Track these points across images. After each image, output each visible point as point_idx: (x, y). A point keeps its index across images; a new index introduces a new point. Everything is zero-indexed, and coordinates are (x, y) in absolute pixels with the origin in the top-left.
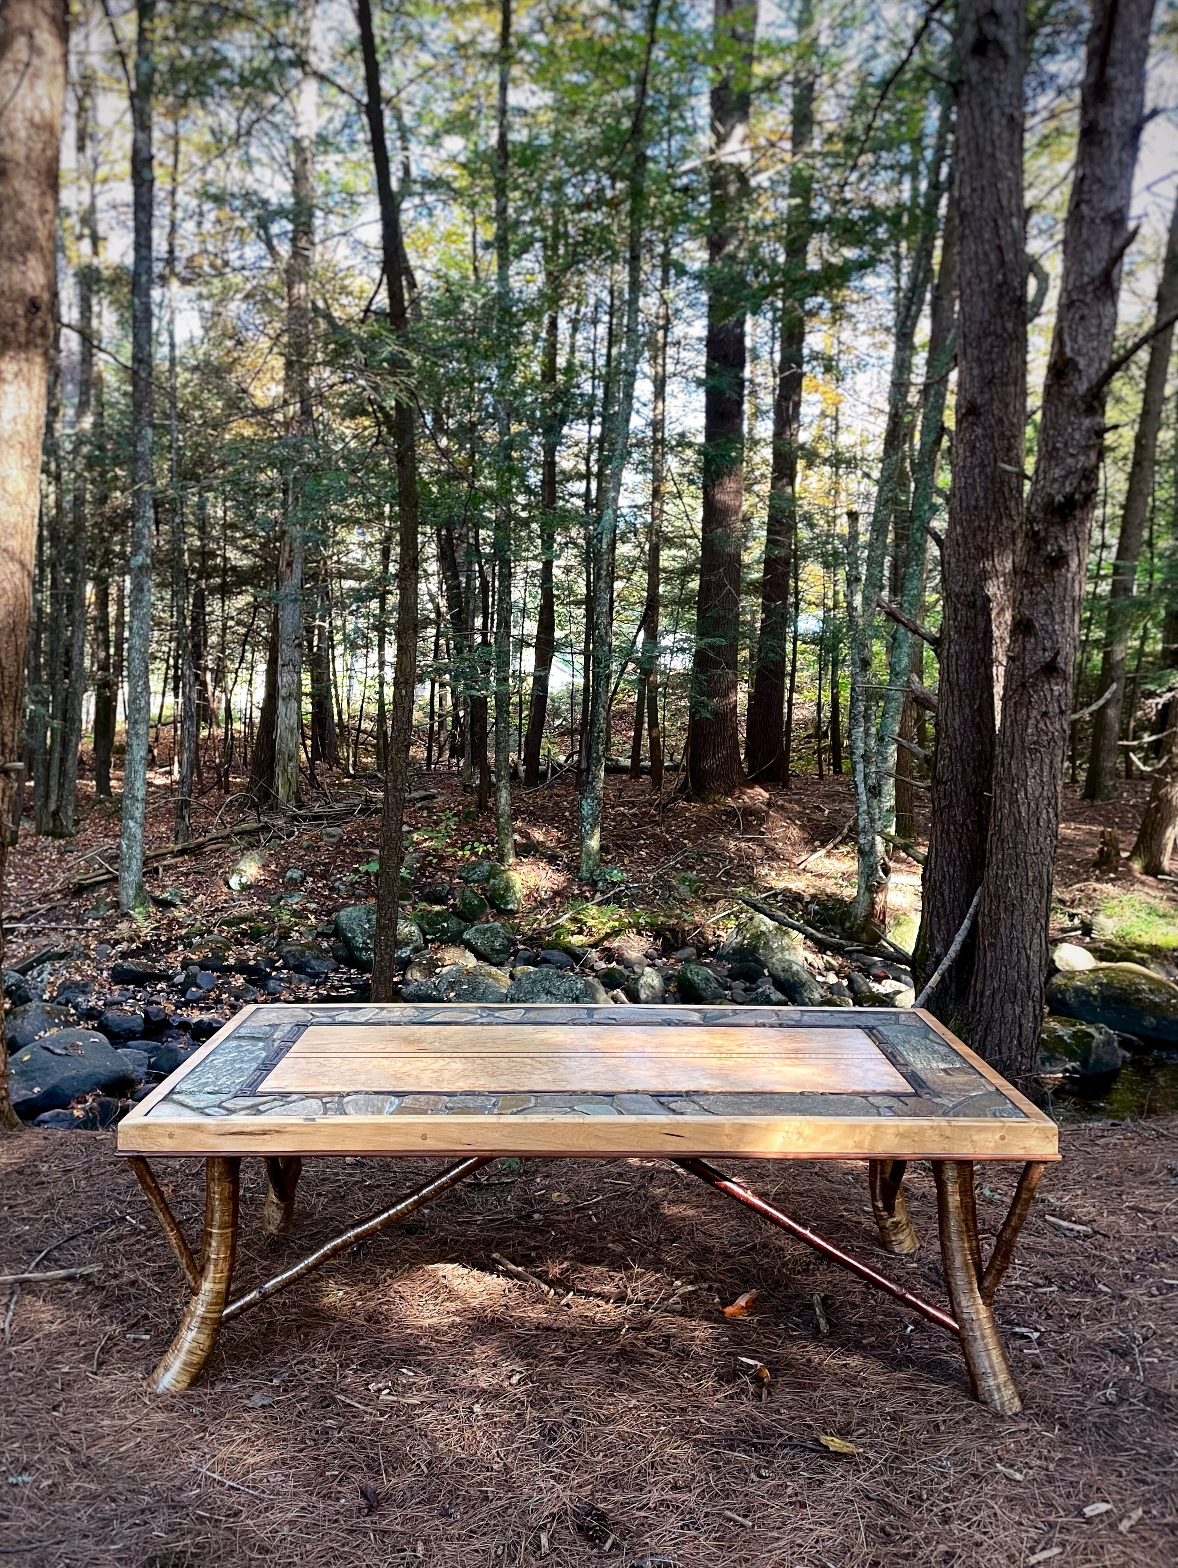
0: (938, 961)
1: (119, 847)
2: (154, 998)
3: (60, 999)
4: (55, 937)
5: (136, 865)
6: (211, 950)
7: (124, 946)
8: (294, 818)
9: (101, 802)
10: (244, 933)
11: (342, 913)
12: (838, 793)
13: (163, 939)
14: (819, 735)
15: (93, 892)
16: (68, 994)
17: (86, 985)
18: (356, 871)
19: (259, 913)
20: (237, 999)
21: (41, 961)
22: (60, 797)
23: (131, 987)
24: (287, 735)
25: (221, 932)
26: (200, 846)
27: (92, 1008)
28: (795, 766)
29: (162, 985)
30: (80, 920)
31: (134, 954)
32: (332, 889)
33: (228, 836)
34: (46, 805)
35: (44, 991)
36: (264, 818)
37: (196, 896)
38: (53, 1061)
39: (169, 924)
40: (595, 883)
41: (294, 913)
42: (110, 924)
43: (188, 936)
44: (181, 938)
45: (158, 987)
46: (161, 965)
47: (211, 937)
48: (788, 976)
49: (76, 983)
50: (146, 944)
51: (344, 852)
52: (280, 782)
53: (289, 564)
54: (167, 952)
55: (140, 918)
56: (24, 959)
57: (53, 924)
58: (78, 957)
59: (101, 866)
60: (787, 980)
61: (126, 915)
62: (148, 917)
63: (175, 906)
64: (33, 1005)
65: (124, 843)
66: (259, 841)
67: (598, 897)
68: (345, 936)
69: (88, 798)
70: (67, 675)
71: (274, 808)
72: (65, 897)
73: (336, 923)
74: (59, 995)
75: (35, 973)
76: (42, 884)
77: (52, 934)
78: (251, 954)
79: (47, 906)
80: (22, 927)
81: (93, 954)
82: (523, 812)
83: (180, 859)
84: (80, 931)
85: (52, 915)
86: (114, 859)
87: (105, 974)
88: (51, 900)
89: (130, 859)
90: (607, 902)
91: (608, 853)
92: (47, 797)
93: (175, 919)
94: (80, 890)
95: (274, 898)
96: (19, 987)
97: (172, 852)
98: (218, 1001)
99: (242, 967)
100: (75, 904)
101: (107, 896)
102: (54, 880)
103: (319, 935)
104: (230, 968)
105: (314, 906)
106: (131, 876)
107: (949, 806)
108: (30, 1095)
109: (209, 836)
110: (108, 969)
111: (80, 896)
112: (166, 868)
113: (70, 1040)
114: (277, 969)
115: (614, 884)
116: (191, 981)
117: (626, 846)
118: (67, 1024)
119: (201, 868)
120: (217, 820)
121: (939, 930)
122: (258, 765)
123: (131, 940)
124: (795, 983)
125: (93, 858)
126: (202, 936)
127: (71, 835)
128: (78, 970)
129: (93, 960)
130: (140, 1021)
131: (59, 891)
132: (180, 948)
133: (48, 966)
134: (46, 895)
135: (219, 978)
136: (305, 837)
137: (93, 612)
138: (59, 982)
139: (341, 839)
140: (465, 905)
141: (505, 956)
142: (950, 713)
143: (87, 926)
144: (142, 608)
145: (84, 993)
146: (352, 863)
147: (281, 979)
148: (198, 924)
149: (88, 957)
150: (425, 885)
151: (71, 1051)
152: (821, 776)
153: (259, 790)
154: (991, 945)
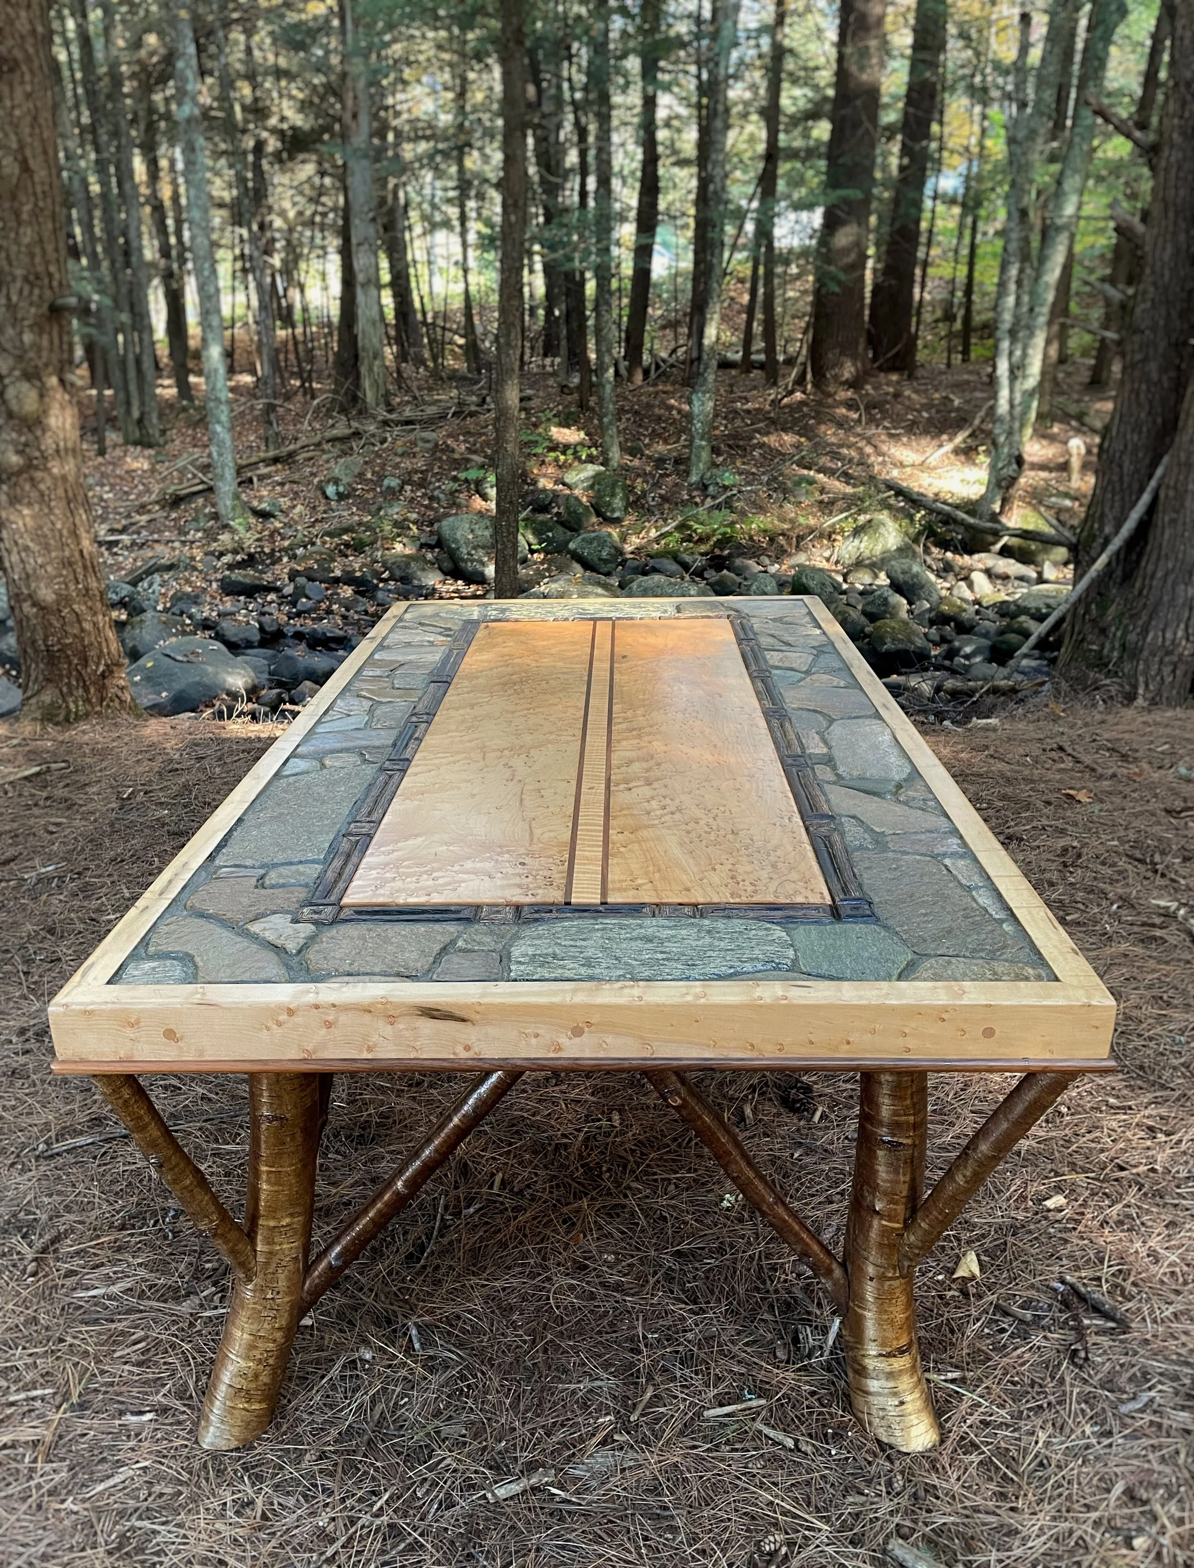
0: (1107, 541)
1: (210, 455)
2: (266, 609)
3: (174, 610)
4: (159, 548)
5: (229, 473)
6: (317, 561)
7: (226, 559)
8: (386, 423)
9: (184, 409)
10: (347, 545)
11: (444, 523)
12: (968, 382)
13: (267, 550)
14: (949, 317)
15: (190, 503)
16: (181, 605)
17: (197, 596)
18: (455, 479)
19: (360, 524)
20: (348, 610)
21: (149, 572)
22: (142, 404)
23: (242, 598)
24: (370, 329)
25: (324, 543)
26: (291, 454)
27: (206, 619)
28: (921, 356)
29: (271, 597)
30: (182, 532)
31: (241, 565)
32: (432, 498)
33: (319, 444)
34: (128, 412)
35: (157, 602)
36: (355, 424)
37: (294, 507)
38: (176, 668)
39: (272, 535)
40: (706, 487)
41: (396, 524)
42: (211, 536)
43: (291, 548)
44: (285, 550)
45: (269, 598)
46: (268, 577)
47: (314, 549)
48: (907, 578)
49: (188, 595)
50: (251, 556)
51: (440, 459)
52: (366, 383)
53: (355, 116)
54: (273, 564)
55: (241, 529)
56: (132, 571)
57: (156, 536)
58: (186, 569)
59: (195, 476)
60: (906, 583)
61: (226, 526)
62: (249, 529)
63: (274, 517)
64: (149, 614)
65: (214, 449)
66: (351, 448)
67: (709, 502)
68: (449, 547)
69: (171, 406)
70: (128, 264)
71: (363, 413)
72: (163, 508)
73: (439, 533)
74: (172, 606)
75: (146, 585)
76: (139, 495)
77: (156, 546)
78: (357, 566)
79: (145, 518)
80: (125, 538)
81: (200, 566)
82: (628, 412)
83: (273, 468)
84: (183, 543)
85: (152, 526)
86: (206, 468)
87: (214, 585)
88: (149, 512)
89: (223, 467)
90: (718, 507)
91: (719, 454)
92: (128, 404)
93: (276, 531)
94: (177, 501)
95: (373, 508)
96: (132, 599)
97: (263, 461)
98: (329, 612)
99: (349, 579)
100: (174, 515)
101: (205, 506)
102: (148, 491)
103: (422, 546)
104: (337, 581)
105: (414, 516)
106: (227, 486)
107: (1145, 360)
108: (159, 700)
109: (299, 444)
110: (217, 580)
111: (178, 507)
112: (261, 478)
113: (191, 648)
114: (385, 581)
115: (726, 488)
116: (299, 592)
117: (738, 446)
118: (184, 633)
119: (296, 477)
120: (306, 426)
121: (1112, 507)
122: (343, 365)
123: (235, 552)
124: (914, 585)
125: (185, 467)
126: (305, 547)
127: (159, 445)
128: (188, 581)
129: (201, 572)
130: (256, 632)
131: (157, 502)
132: (285, 559)
133: (157, 577)
134: (143, 506)
135: (327, 589)
136: (399, 443)
137: (144, 190)
138: (171, 593)
139: (436, 445)
140: (569, 513)
141: (613, 565)
142: (1160, 241)
143: (189, 537)
144: (196, 172)
145: (196, 603)
146: (450, 470)
147: (389, 591)
148: (300, 536)
149: (195, 569)
150: (527, 493)
151: (192, 658)
152: (949, 365)
153: (346, 393)
154: (1173, 521)
